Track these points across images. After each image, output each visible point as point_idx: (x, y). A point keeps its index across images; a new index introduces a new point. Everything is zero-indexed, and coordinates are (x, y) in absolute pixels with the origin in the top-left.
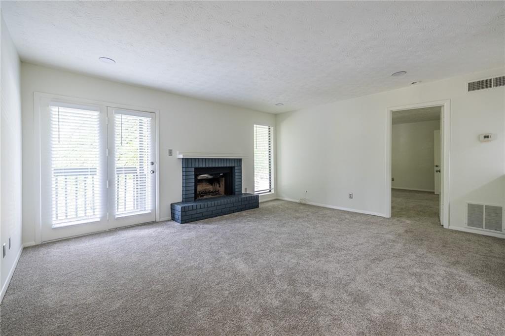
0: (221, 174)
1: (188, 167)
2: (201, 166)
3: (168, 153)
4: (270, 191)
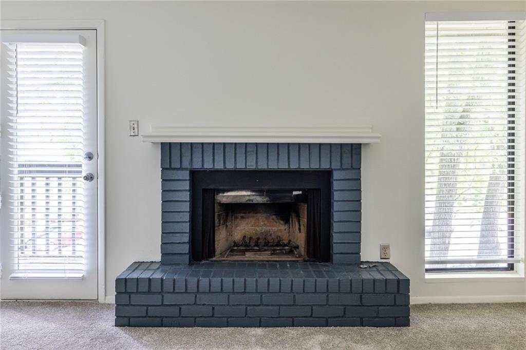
0: (295, 193)
1: (171, 168)
2: (208, 166)
4: (511, 267)
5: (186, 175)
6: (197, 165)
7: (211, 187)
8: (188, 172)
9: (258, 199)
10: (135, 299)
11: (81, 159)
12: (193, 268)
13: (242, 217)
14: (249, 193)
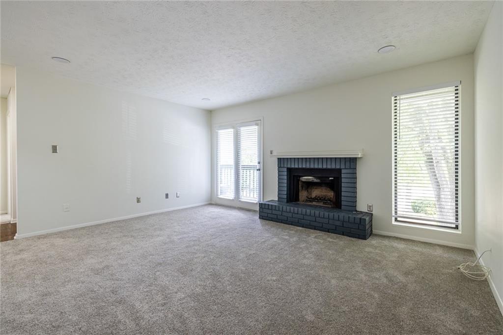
0: (330, 178)
1: (281, 167)
2: (293, 166)
3: (269, 152)
4: (457, 228)
5: (285, 170)
6: (289, 166)
7: (296, 174)
8: (286, 169)
9: (316, 180)
10: (265, 210)
11: (257, 164)
12: (288, 204)
13: (316, 188)
14: (312, 178)
